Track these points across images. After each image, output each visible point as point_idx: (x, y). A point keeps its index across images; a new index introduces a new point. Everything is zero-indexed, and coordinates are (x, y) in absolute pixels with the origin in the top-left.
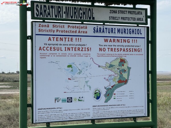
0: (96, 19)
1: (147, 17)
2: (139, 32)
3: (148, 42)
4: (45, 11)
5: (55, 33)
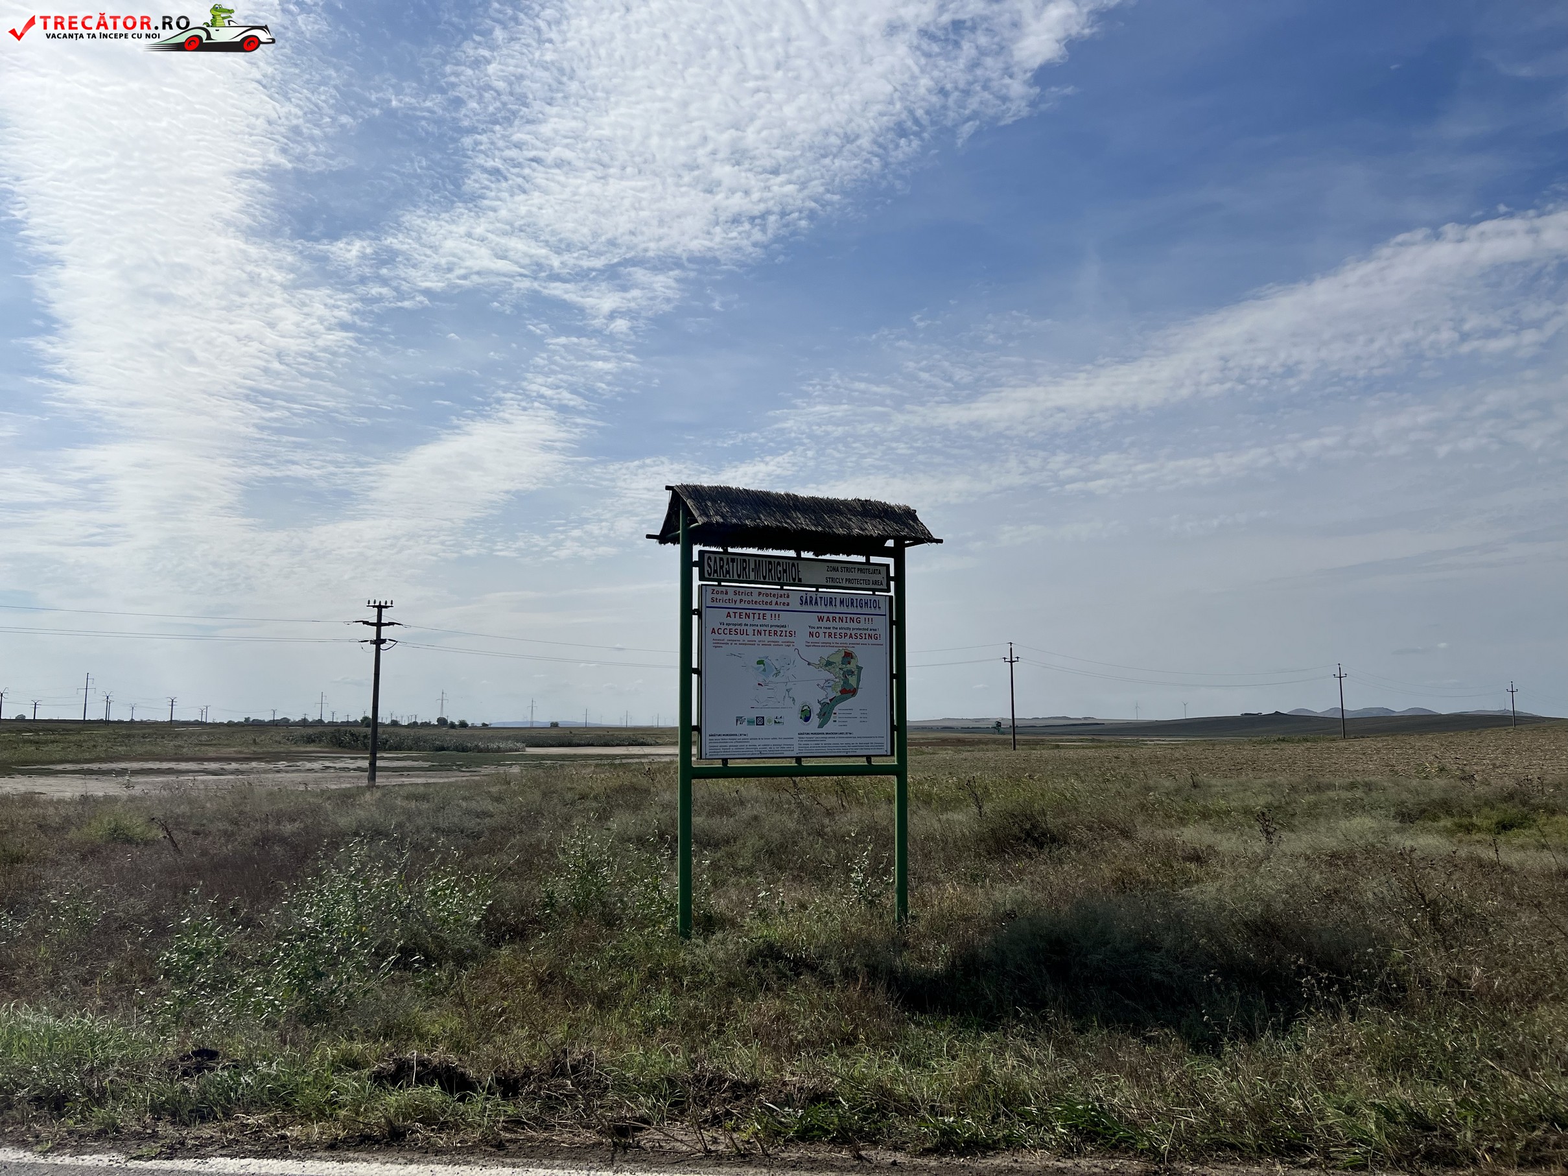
0: (804, 582)
1: (889, 579)
2: (876, 605)
3: (892, 623)
4: (721, 567)
5: (738, 605)
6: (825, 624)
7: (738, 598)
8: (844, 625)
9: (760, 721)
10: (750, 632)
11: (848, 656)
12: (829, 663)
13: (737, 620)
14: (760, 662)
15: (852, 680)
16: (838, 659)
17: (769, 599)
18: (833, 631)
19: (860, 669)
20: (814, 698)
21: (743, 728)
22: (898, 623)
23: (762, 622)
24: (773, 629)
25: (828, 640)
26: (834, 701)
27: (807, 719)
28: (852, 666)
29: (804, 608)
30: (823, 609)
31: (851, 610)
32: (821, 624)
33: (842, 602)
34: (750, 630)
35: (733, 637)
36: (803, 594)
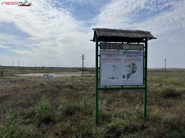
0: (124, 49)
1: (144, 47)
2: (140, 53)
3: (144, 57)
4: (105, 46)
5: (108, 54)
6: (128, 58)
7: (108, 52)
8: (133, 58)
9: (113, 78)
10: (111, 60)
11: (134, 64)
12: (129, 66)
13: (108, 57)
14: (113, 66)
15: (135, 70)
16: (131, 65)
17: (115, 53)
18: (130, 59)
19: (136, 67)
20: (126, 73)
21: (110, 80)
22: (146, 57)
23: (114, 57)
24: (116, 59)
25: (129, 61)
26: (130, 74)
27: (124, 78)
28: (135, 66)
29: (124, 54)
30: (128, 54)
31: (134, 54)
32: (127, 58)
33: (132, 53)
34: (111, 59)
35: (107, 61)
36: (123, 51)
